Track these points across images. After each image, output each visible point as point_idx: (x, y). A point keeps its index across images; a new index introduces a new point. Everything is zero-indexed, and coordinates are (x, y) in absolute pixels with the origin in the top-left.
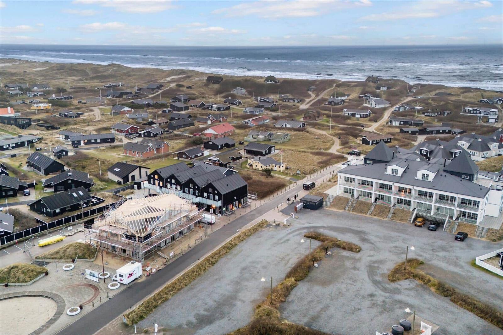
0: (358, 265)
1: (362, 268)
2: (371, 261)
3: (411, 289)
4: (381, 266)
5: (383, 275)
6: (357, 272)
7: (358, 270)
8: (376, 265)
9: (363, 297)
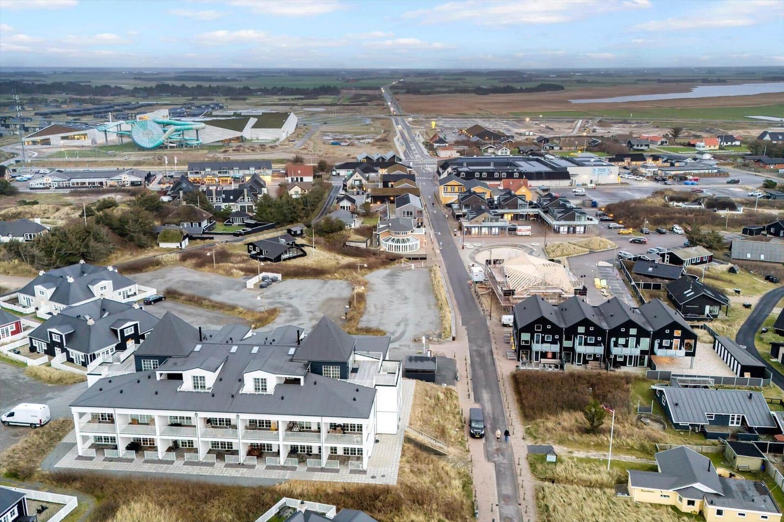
0: (310, 315)
1: (305, 314)
2: (299, 320)
3: (259, 307)
4: (289, 318)
5: (285, 311)
6: (309, 310)
7: (308, 312)
8: (293, 318)
9: (296, 296)
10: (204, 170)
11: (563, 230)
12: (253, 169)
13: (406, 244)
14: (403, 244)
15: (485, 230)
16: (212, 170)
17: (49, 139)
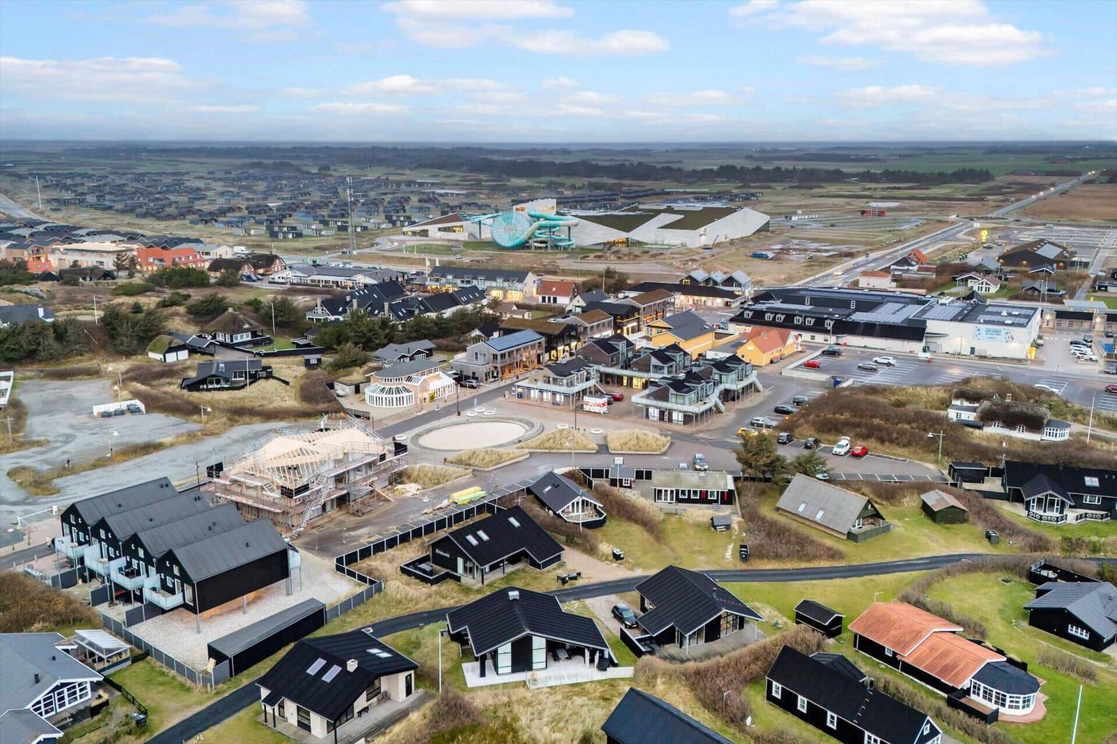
10: (446, 277)
11: (654, 413)
12: (501, 281)
13: (401, 395)
14: (398, 396)
15: (547, 397)
16: (454, 277)
17: (427, 231)
